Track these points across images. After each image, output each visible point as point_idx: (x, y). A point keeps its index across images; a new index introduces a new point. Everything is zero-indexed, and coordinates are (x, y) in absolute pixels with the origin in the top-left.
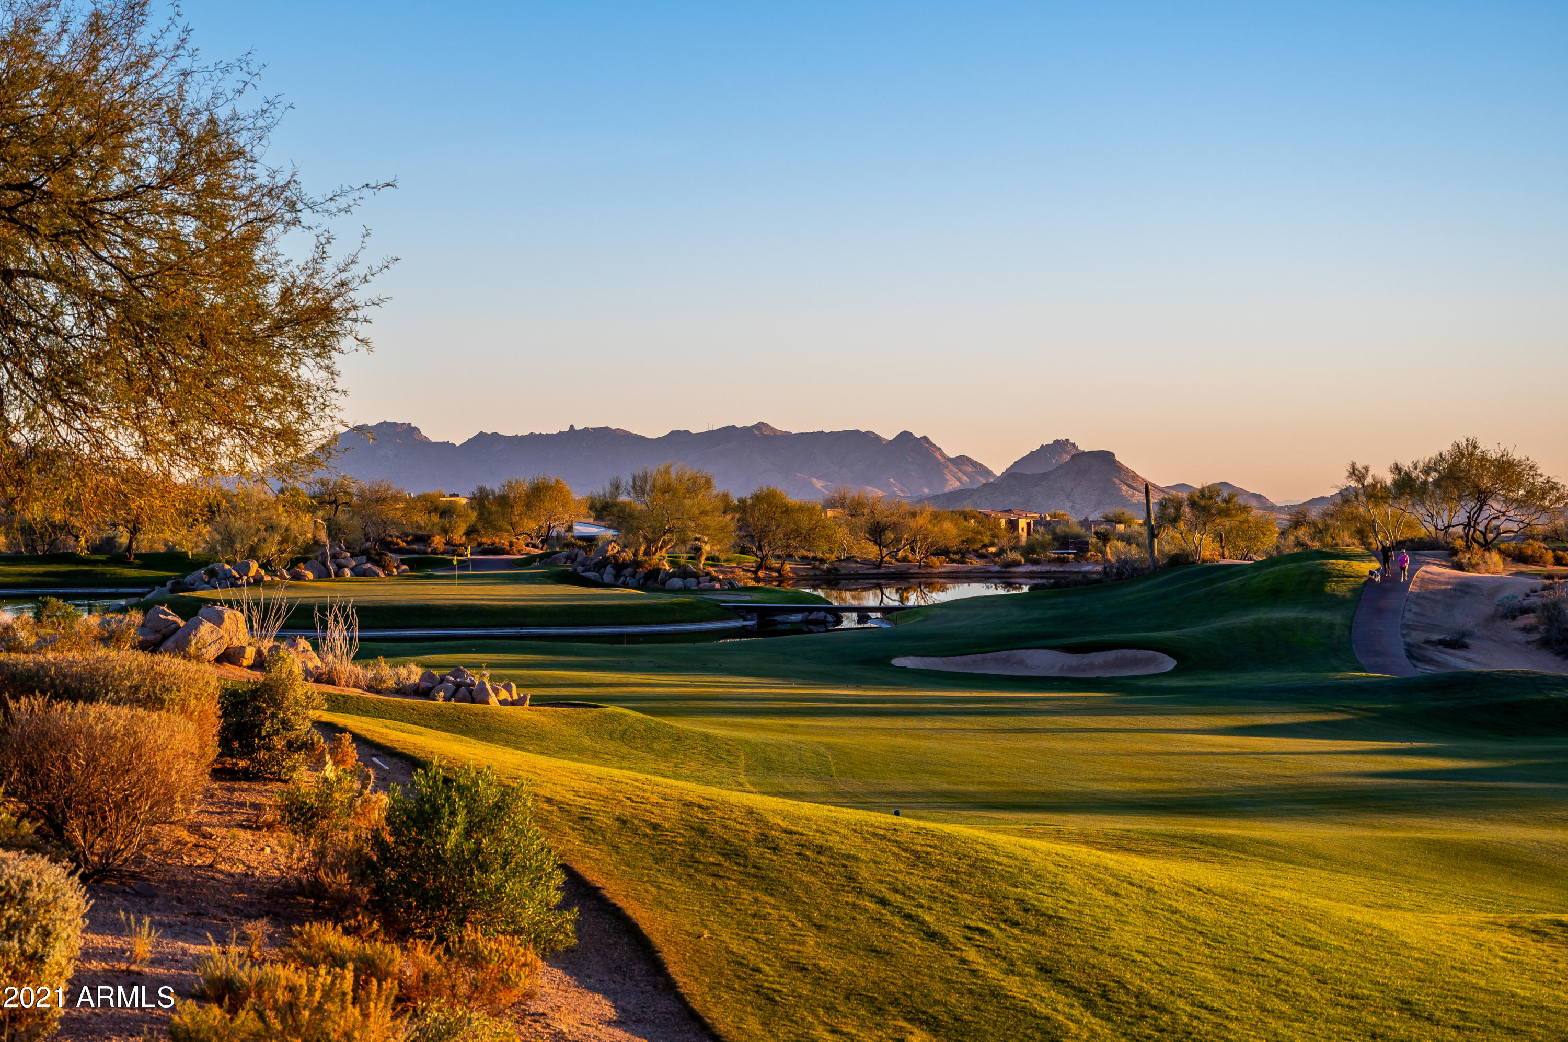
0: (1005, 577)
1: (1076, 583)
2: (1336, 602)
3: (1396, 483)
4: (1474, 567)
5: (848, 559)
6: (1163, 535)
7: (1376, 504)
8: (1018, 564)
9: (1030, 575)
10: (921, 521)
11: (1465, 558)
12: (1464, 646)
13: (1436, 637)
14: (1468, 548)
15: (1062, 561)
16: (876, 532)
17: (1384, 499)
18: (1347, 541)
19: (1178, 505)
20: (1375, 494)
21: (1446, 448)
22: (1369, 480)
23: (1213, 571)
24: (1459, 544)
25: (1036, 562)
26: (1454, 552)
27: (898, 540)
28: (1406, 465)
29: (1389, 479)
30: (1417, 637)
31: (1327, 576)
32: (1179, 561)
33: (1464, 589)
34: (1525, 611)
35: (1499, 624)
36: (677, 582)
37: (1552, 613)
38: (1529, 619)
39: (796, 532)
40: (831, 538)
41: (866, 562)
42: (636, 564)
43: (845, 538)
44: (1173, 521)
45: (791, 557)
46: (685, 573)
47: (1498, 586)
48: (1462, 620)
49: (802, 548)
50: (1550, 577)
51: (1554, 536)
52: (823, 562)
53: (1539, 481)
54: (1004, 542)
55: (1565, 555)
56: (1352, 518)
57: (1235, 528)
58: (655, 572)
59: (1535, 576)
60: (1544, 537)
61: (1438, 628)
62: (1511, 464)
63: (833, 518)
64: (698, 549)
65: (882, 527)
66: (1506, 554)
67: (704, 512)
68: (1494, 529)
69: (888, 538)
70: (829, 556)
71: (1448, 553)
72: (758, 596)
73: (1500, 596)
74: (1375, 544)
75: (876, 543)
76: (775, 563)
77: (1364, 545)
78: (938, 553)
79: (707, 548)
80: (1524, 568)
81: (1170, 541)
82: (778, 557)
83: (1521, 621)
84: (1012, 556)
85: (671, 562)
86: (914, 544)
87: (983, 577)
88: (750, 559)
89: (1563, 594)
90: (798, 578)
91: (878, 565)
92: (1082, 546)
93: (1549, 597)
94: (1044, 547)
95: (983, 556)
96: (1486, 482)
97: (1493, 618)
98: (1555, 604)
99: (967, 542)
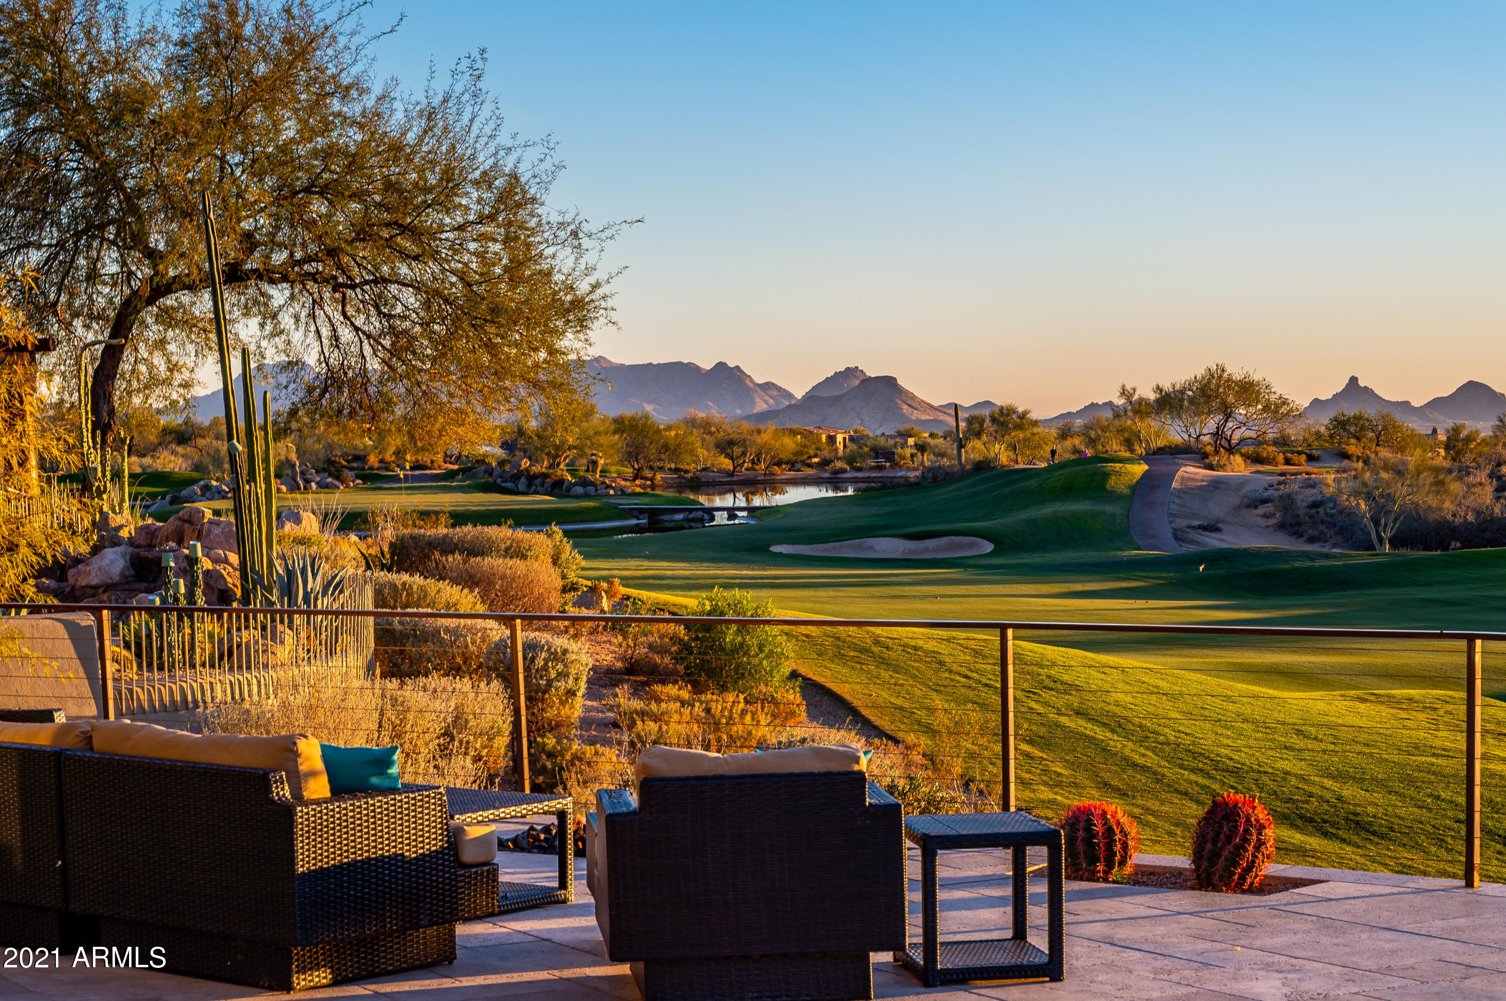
0: (835, 482)
1: (899, 486)
2: (1114, 497)
3: (1157, 401)
4: (1221, 467)
5: (704, 469)
6: (970, 446)
7: (1142, 419)
8: (845, 471)
9: (854, 481)
10: (765, 437)
11: (1215, 460)
12: (1218, 530)
13: (1196, 523)
14: (1217, 452)
15: (880, 468)
16: (725, 446)
17: (1148, 414)
18: (1115, 447)
19: (982, 421)
20: (1141, 409)
21: (1199, 371)
22: (1136, 397)
23: (1011, 476)
24: (1209, 449)
25: (859, 470)
26: (1205, 456)
27: (744, 454)
28: (1167, 386)
29: (1152, 396)
30: (1181, 523)
31: (1106, 475)
32: (983, 467)
33: (1216, 485)
34: (1264, 501)
35: (1244, 512)
36: (579, 490)
37: (1287, 503)
38: (1268, 508)
39: (666, 448)
40: (692, 452)
41: (721, 471)
42: (545, 476)
43: (702, 453)
44: (978, 435)
45: (661, 468)
46: (585, 483)
47: (1242, 482)
48: (1215, 509)
49: (670, 461)
50: (1282, 474)
51: (1282, 442)
52: (687, 472)
53: (1273, 398)
54: (826, 454)
55: (1295, 457)
56: (1122, 430)
57: (1025, 440)
58: (560, 482)
59: (1271, 474)
60: (1276, 443)
61: (1197, 516)
62: (1251, 384)
63: (695, 438)
64: (595, 463)
65: (731, 443)
66: (1245, 456)
67: (597, 433)
68: (1237, 436)
69: (737, 451)
70: (691, 467)
71: (1201, 456)
72: (646, 500)
73: (1246, 490)
74: (1140, 450)
75: (728, 456)
76: (648, 473)
77: (1132, 451)
78: (779, 464)
79: (601, 461)
80: (1260, 468)
81: (975, 450)
82: (651, 468)
83: (1262, 510)
84: (839, 464)
85: (573, 472)
86: (759, 455)
87: (817, 482)
88: (629, 471)
89: (1296, 487)
90: (667, 486)
91: (731, 474)
92: (889, 455)
93: (1284, 490)
94: (863, 457)
95: (810, 466)
96: (1231, 399)
97: (1239, 507)
98: (1289, 496)
99: (795, 454)
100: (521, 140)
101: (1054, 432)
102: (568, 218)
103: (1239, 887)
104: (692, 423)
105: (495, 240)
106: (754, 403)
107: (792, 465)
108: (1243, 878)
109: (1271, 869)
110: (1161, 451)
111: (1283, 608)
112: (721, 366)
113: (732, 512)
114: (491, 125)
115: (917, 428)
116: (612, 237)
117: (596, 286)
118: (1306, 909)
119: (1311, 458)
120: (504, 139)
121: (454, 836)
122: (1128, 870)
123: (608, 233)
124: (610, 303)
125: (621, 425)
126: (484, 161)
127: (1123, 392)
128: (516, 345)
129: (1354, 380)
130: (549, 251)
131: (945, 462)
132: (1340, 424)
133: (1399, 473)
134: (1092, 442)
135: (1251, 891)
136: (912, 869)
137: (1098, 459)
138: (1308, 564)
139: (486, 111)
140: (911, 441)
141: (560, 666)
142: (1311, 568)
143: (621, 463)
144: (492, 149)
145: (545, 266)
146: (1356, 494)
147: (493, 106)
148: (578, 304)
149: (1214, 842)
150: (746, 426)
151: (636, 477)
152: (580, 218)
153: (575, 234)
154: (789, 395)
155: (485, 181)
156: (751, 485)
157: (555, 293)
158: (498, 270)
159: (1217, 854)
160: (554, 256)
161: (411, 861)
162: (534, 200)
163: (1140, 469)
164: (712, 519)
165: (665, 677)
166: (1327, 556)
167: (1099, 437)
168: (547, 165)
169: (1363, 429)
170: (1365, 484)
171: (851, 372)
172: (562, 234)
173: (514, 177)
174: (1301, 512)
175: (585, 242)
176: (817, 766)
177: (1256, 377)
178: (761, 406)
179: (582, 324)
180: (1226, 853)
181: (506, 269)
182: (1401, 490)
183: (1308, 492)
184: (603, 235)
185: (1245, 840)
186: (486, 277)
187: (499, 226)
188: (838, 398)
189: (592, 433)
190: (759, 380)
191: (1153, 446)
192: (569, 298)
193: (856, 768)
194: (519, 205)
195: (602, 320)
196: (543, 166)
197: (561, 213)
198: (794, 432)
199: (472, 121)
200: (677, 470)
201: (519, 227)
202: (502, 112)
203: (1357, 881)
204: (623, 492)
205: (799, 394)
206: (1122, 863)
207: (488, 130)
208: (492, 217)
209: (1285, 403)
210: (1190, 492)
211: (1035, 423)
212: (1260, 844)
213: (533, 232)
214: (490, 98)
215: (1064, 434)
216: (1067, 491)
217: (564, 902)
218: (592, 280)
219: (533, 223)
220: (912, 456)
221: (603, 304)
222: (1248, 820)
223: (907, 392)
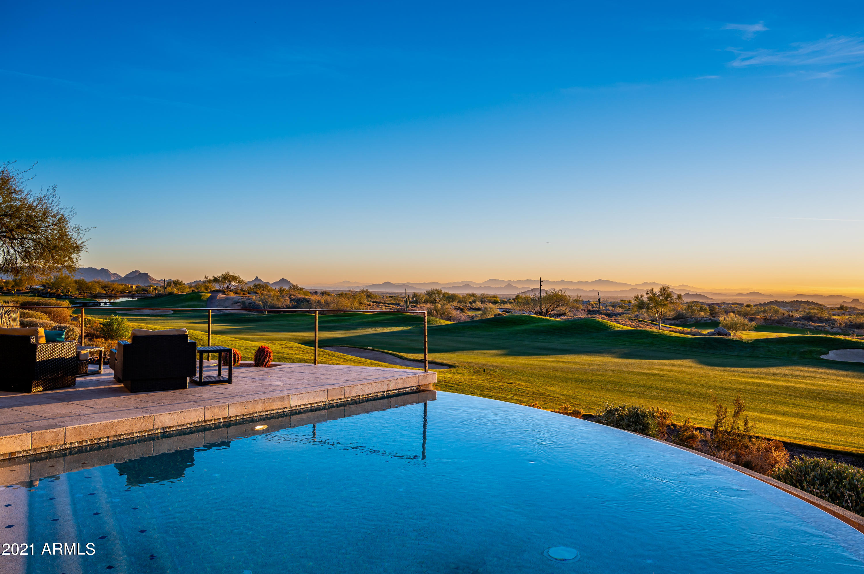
0: (132, 297)
1: (150, 298)
2: (203, 301)
3: (213, 279)
4: (228, 295)
5: (98, 293)
6: (167, 289)
7: (210, 284)
8: (135, 294)
9: (138, 296)
10: (115, 285)
11: (227, 293)
12: (227, 309)
14: (227, 291)
15: (144, 293)
16: (104, 288)
17: (211, 282)
18: (203, 290)
19: (171, 283)
20: (209, 281)
21: (224, 273)
22: (208, 279)
23: (177, 296)
25: (139, 294)
26: (224, 292)
27: (109, 289)
28: (216, 276)
29: (212, 279)
31: (201, 296)
32: (171, 294)
33: (227, 298)
34: (238, 302)
35: (234, 305)
36: (64, 297)
37: (243, 303)
38: (239, 304)
39: (88, 287)
40: (95, 289)
41: (103, 293)
42: (54, 293)
43: (98, 289)
44: (170, 286)
45: (87, 293)
46: (66, 295)
47: (233, 298)
48: (227, 304)
49: (89, 290)
50: (242, 297)
51: (242, 290)
52: (93, 293)
53: (240, 279)
54: (130, 290)
55: (245, 293)
56: (204, 286)
57: (181, 288)
58: (59, 295)
59: (240, 296)
60: (241, 290)
61: (223, 306)
62: (235, 276)
63: (96, 285)
64: (69, 291)
65: (106, 287)
66: (234, 293)
67: (70, 283)
68: (232, 288)
69: (107, 289)
70: (95, 292)
71: (223, 292)
72: (82, 300)
73: (234, 300)
74: (209, 291)
75: (104, 290)
76: (83, 294)
77: (207, 291)
78: (118, 292)
79: (71, 290)
80: (237, 295)
81: (169, 290)
82: (84, 292)
83: (238, 304)
84: (134, 292)
85: (62, 293)
86: (113, 290)
87: (128, 297)
88: (77, 293)
89: (246, 299)
90: (88, 296)
91: (105, 294)
92: (146, 291)
93: (244, 300)
94: (140, 291)
95: (126, 293)
96: (231, 279)
97: (232, 304)
98: (244, 301)
99: (123, 290)
100: (65, 207)
101: (188, 286)
102: (77, 226)
103: (265, 366)
104: (95, 282)
105: (56, 230)
106: (111, 278)
107: (121, 292)
108: (266, 364)
109: (271, 363)
110: (214, 291)
111: (242, 326)
112: (103, 269)
113: (105, 303)
114: (58, 203)
115: (153, 285)
116: (88, 231)
117: (82, 243)
118: (282, 370)
119: (249, 293)
120: (61, 206)
121: (79, 353)
122: (238, 364)
123: (87, 230)
124: (86, 247)
125: (76, 282)
126: (55, 211)
127: (206, 278)
128: (60, 256)
129: (257, 277)
130: (71, 233)
131: (161, 292)
132: (255, 286)
133: (270, 297)
134: (197, 289)
135: (267, 367)
136: (198, 357)
137: (199, 292)
138: (249, 316)
139: (56, 199)
140: (152, 288)
141: (72, 333)
142: (250, 317)
143: (76, 291)
144: (57, 209)
145: (69, 237)
146: (260, 301)
147: (58, 198)
148: (77, 247)
149: (260, 356)
150: (110, 283)
151: (79, 295)
152: (80, 226)
153: (78, 230)
154: (120, 276)
155: (55, 216)
156: (110, 297)
157: (72, 244)
158: (56, 237)
159: (260, 359)
160: (72, 235)
161: (66, 359)
162: (67, 221)
163: (209, 295)
164: (100, 305)
165: (97, 337)
166: (253, 315)
167: (199, 288)
168: (72, 213)
169: (260, 287)
170: (262, 299)
171: (136, 271)
172: (75, 230)
173: (63, 215)
174: (247, 305)
175: (81, 232)
176: (176, 333)
177: (236, 275)
178: (113, 279)
179: (78, 252)
180: (262, 359)
181: (59, 237)
182: (270, 300)
183: (249, 301)
184: (86, 230)
185: (267, 356)
186: (53, 239)
187: (57, 227)
188: (133, 278)
189: (68, 283)
190: (113, 273)
191: (212, 290)
192: (75, 245)
193: (186, 334)
194: (63, 222)
195: (84, 251)
196: (71, 213)
197: (75, 225)
198: (122, 285)
199: (52, 201)
200: (91, 293)
201: (63, 228)
202: (60, 200)
203: (291, 365)
204: (76, 298)
205: (123, 276)
206: (238, 362)
207: (56, 204)
208: (56, 225)
209: (243, 281)
210: (222, 300)
211: (184, 284)
212: (270, 356)
213: (67, 229)
214: (58, 196)
215: (190, 287)
216: (192, 299)
217: (100, 373)
218: (82, 241)
219: (67, 227)
220: (152, 291)
221: (84, 247)
222: (267, 351)
223: (150, 277)
